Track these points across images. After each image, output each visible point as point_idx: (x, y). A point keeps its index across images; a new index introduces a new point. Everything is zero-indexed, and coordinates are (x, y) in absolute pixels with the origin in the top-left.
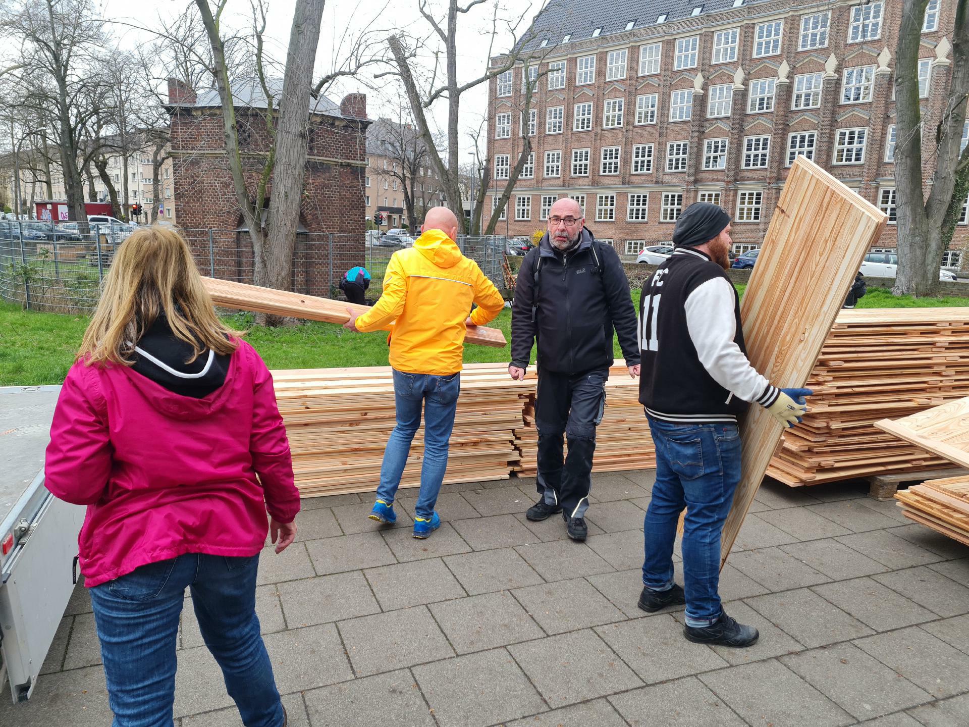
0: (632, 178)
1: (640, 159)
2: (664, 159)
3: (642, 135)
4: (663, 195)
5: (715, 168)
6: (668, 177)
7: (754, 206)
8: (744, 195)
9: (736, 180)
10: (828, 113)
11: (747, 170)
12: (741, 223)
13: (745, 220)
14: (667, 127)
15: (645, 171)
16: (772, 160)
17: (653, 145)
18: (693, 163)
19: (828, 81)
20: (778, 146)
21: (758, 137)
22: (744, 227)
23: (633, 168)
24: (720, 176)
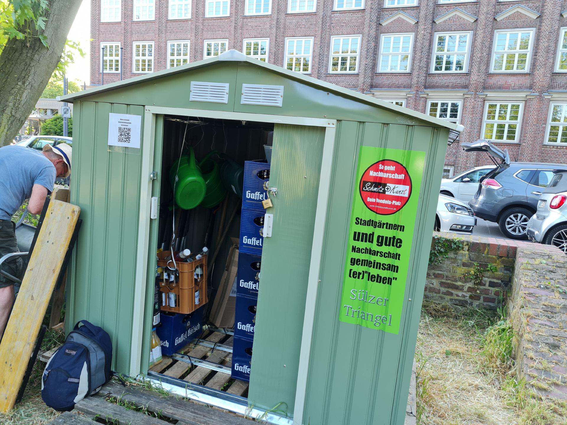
5: (394, 71)
6: (332, 79)
8: (435, 105)
9: (427, 87)
11: (439, 75)
14: (331, 17)
15: (301, 72)
18: (370, 61)
21: (453, 33)
23: (285, 66)
24: (402, 80)
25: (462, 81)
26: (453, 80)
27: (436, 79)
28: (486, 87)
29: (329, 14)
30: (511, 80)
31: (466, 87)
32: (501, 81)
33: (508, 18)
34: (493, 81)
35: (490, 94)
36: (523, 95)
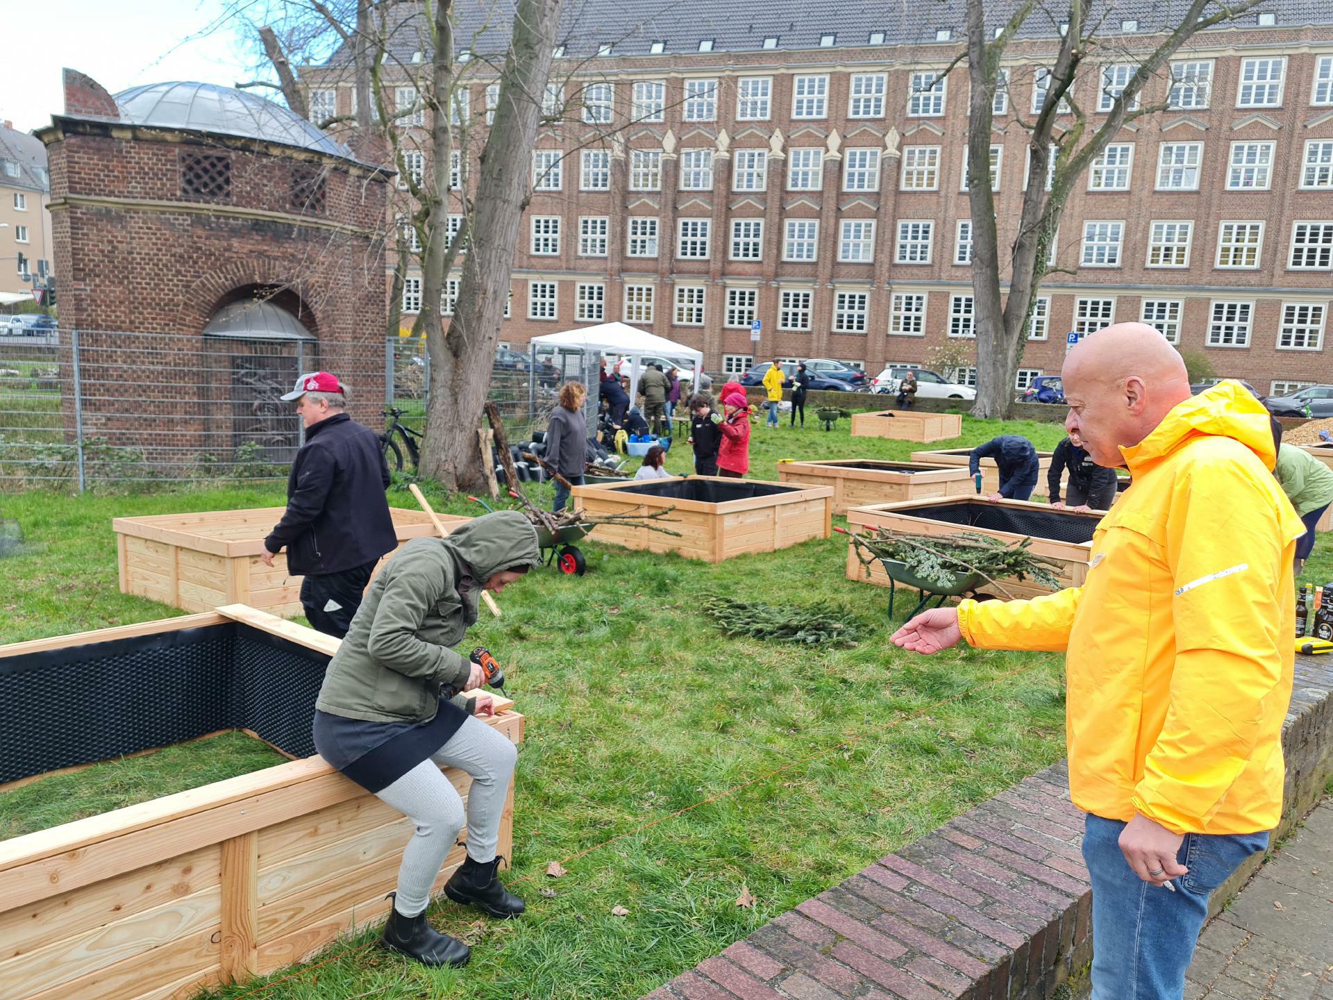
0: (533, 261)
1: (542, 235)
2: (576, 238)
3: (543, 204)
4: (578, 285)
5: (643, 255)
6: (583, 262)
7: (695, 305)
8: (681, 291)
9: (672, 272)
10: (777, 198)
11: (685, 261)
12: (681, 327)
13: (685, 323)
14: (578, 198)
15: (550, 253)
16: (714, 251)
17: (559, 218)
18: (617, 246)
19: (773, 162)
20: (722, 234)
21: (695, 220)
22: (685, 332)
23: (533, 247)
24: (651, 265)
25: (703, 267)
26: (697, 266)
27: (682, 265)
28: (723, 274)
29: (575, 193)
30: (747, 268)
31: (707, 273)
32: (739, 268)
33: (741, 207)
34: (732, 268)
35: (728, 282)
36: (755, 282)
